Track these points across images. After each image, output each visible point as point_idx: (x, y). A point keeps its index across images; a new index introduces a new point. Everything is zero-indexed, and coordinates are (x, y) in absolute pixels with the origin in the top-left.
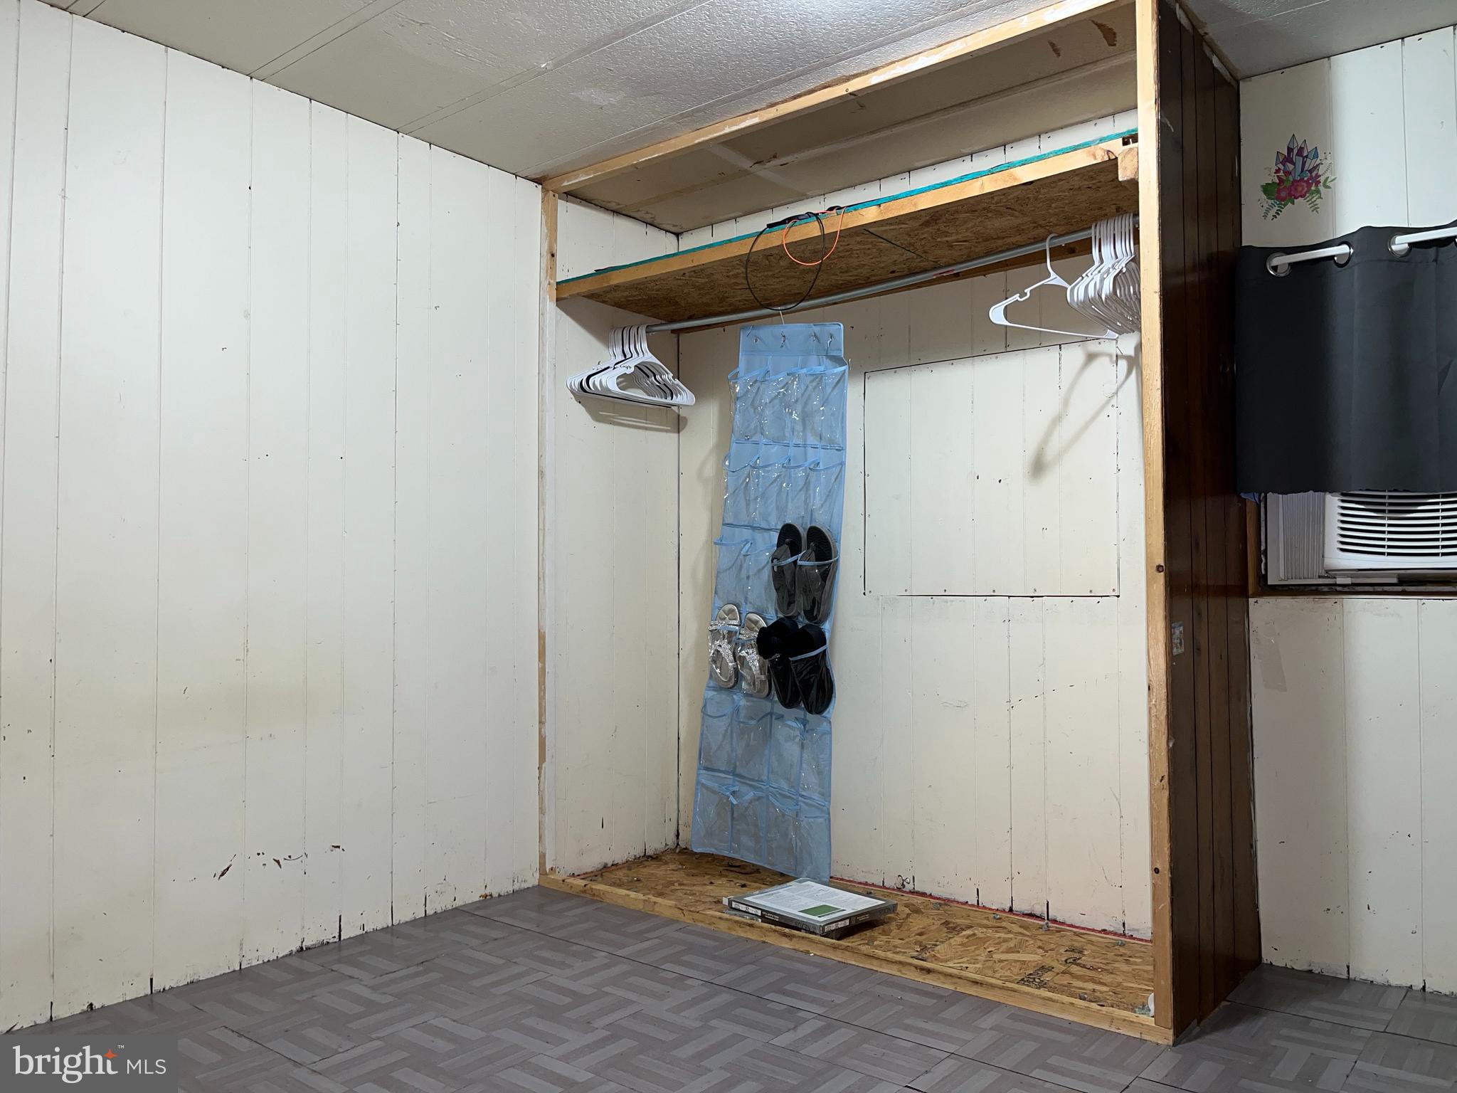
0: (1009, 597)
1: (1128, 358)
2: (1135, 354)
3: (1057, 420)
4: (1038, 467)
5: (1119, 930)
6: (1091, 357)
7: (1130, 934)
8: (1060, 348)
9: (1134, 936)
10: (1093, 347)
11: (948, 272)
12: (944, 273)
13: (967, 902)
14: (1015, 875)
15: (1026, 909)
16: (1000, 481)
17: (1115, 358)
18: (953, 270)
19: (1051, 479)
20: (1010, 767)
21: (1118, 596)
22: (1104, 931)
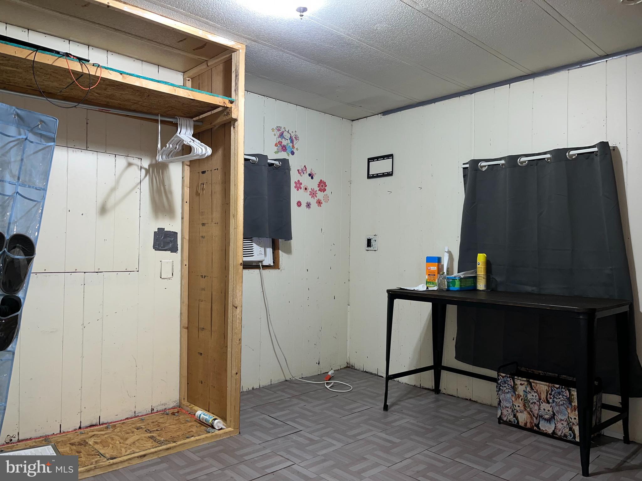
0: (85, 272)
1: (145, 169)
2: (149, 168)
3: (113, 190)
4: (103, 210)
5: (133, 415)
6: (130, 164)
7: (137, 415)
8: (115, 156)
9: (139, 415)
10: (131, 160)
11: (107, 110)
12: (104, 110)
13: (54, 433)
14: (83, 409)
15: (88, 424)
16: (82, 214)
17: (140, 168)
18: (110, 111)
19: (110, 217)
20: (83, 357)
21: (138, 271)
22: (127, 419)
